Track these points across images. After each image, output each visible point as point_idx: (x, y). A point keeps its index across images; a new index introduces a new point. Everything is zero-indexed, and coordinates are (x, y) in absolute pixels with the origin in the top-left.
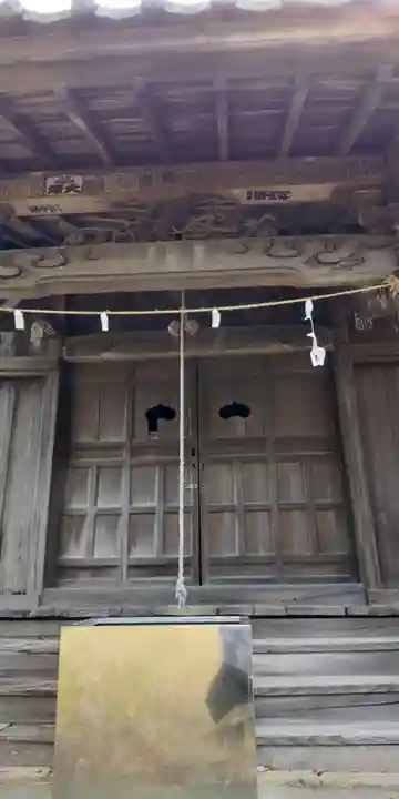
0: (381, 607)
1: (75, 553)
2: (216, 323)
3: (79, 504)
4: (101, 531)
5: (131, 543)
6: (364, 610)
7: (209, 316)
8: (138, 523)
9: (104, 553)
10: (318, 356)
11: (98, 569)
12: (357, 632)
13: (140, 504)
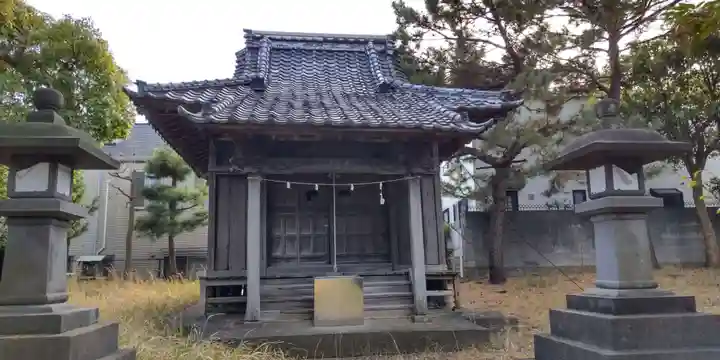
0: (397, 272)
1: (278, 253)
2: (352, 189)
3: (277, 233)
4: (289, 245)
5: (301, 249)
6: (392, 273)
7: (350, 187)
8: (304, 240)
9: (290, 253)
10: (382, 201)
11: (288, 259)
12: (389, 280)
13: (305, 233)
